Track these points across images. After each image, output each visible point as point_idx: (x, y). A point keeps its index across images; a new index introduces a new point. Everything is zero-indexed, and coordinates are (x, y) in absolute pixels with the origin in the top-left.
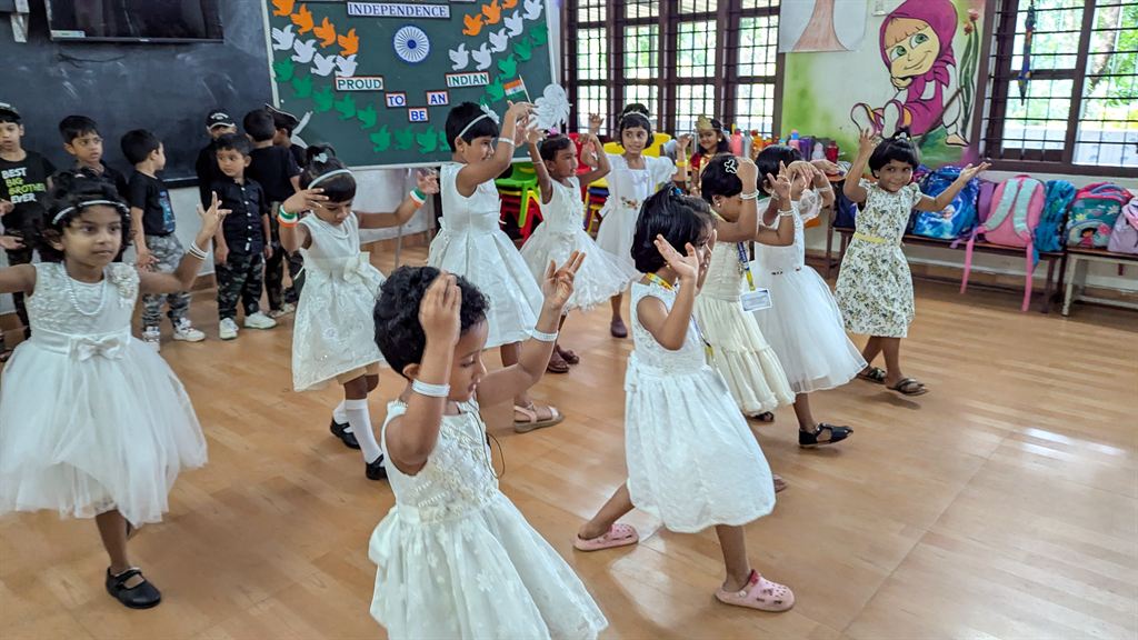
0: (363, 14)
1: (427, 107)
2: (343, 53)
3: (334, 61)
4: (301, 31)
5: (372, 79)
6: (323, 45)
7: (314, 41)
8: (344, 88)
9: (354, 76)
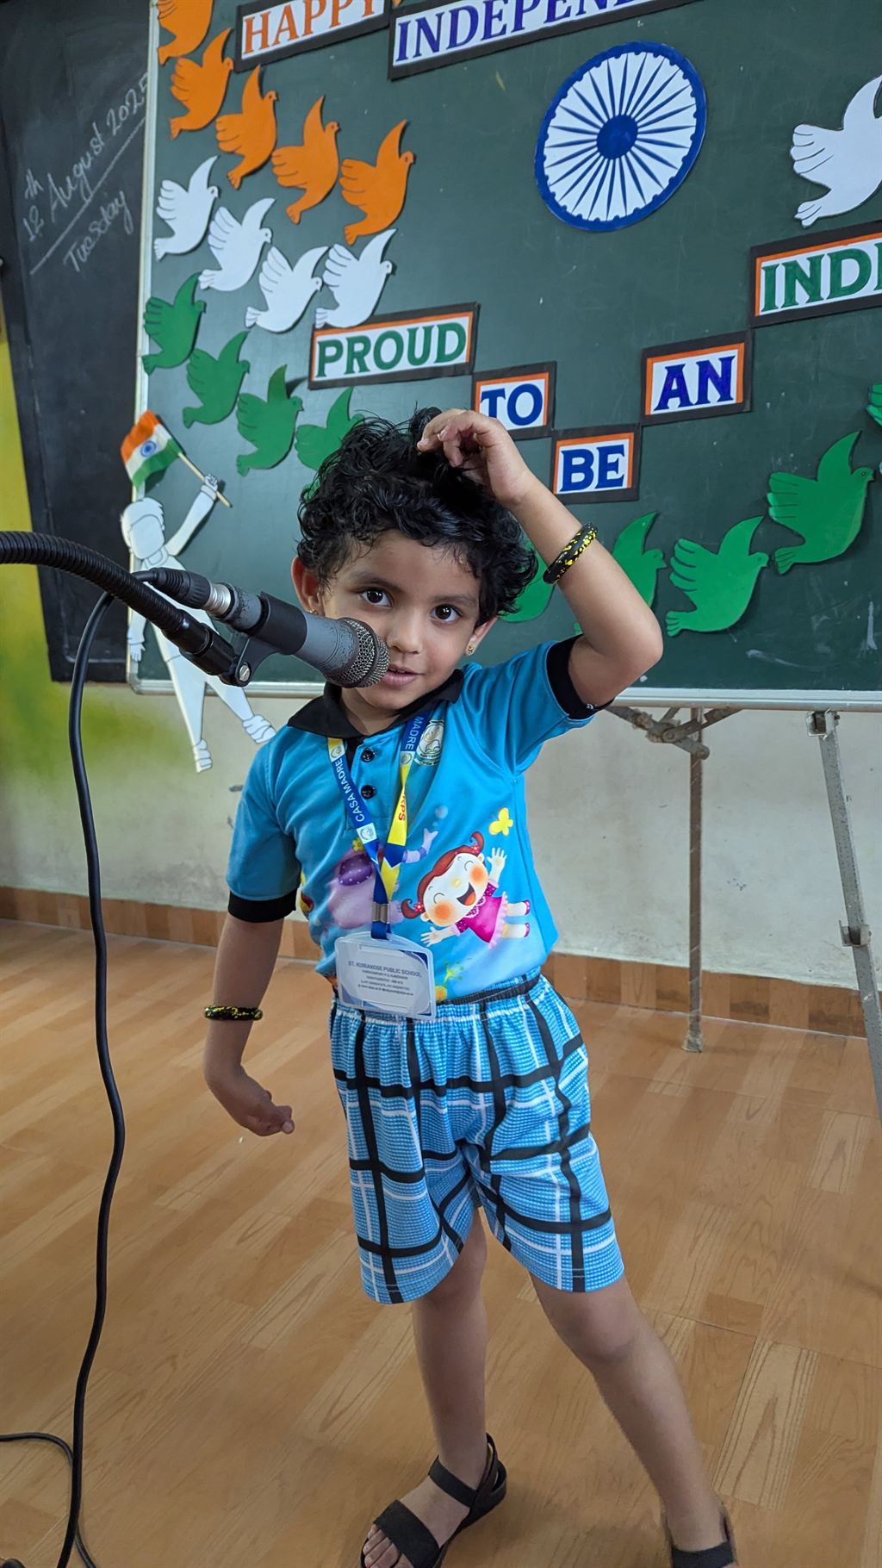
0: (444, 49)
1: (640, 426)
2: (354, 231)
3: (319, 269)
4: (236, 175)
5: (435, 323)
6: (295, 210)
7: (265, 204)
8: (336, 371)
9: (373, 320)
